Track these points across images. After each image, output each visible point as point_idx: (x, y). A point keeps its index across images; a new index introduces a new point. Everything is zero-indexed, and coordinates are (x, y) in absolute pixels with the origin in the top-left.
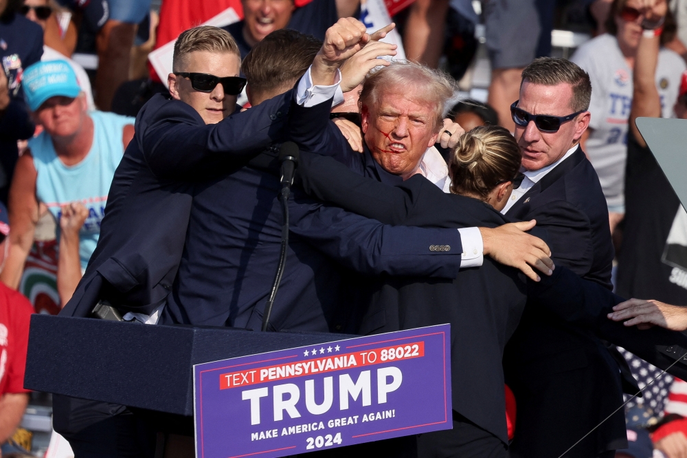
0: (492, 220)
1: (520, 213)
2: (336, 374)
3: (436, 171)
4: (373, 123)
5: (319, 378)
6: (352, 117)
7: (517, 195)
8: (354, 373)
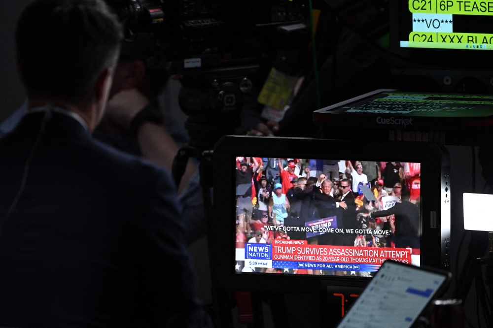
0: (340, 201)
1: (343, 200)
2: (323, 224)
3: (332, 195)
4: (324, 189)
5: (321, 224)
6: (321, 189)
7: (343, 198)
8: (325, 223)
